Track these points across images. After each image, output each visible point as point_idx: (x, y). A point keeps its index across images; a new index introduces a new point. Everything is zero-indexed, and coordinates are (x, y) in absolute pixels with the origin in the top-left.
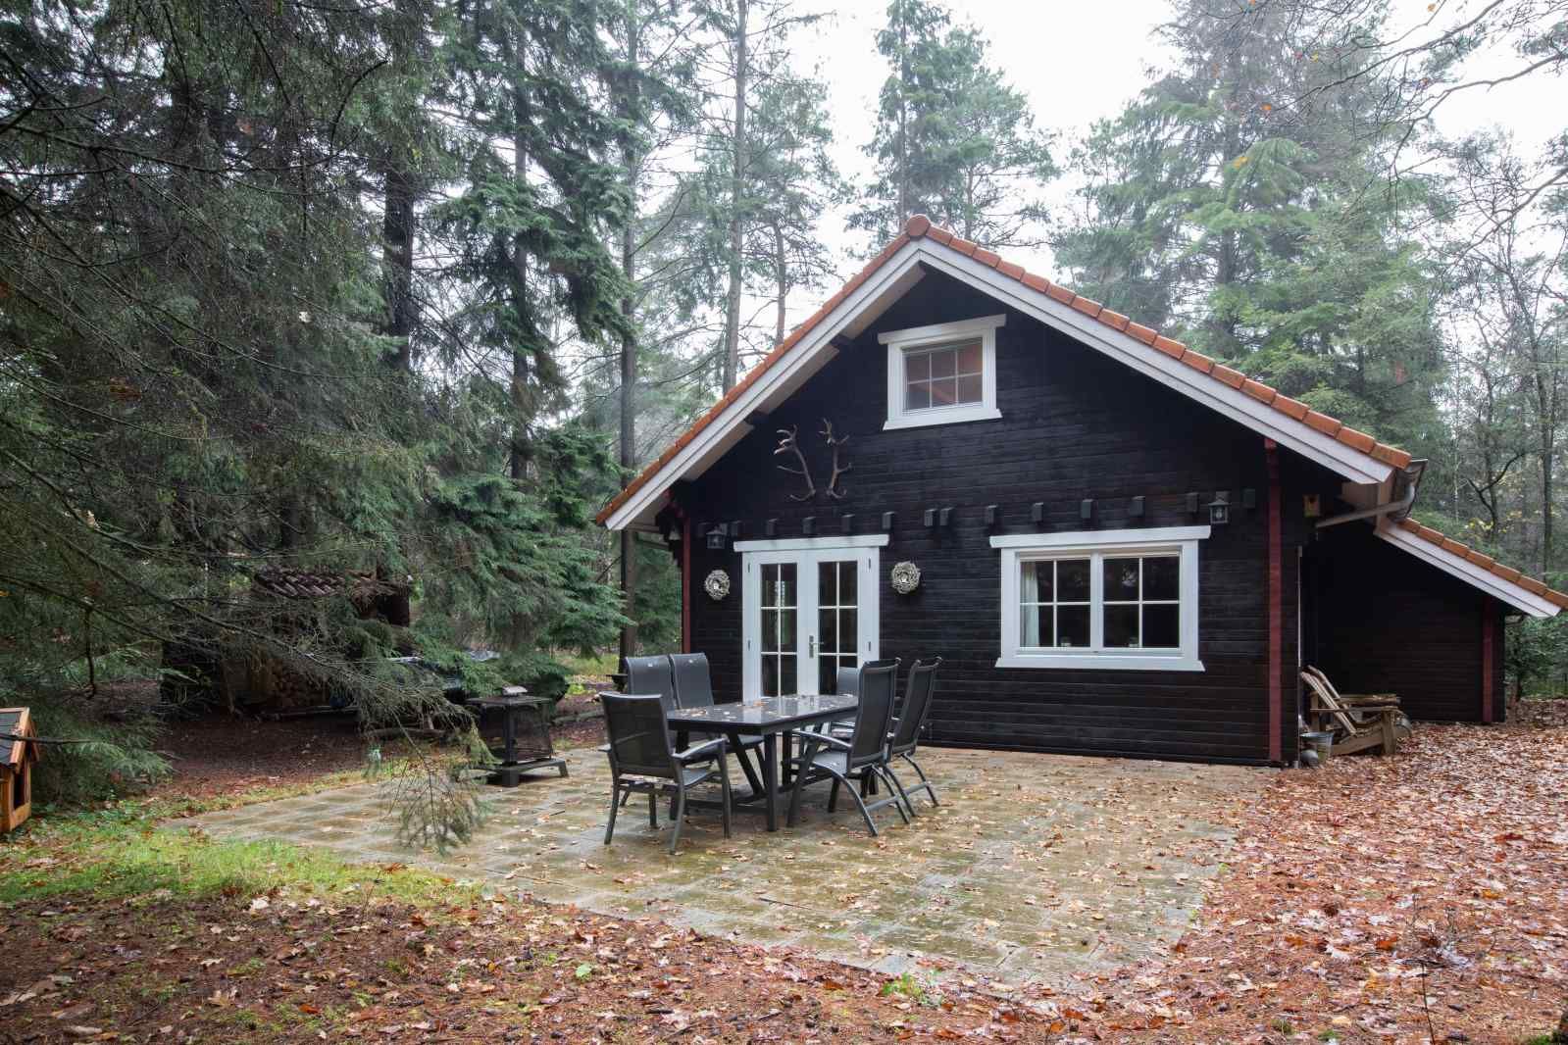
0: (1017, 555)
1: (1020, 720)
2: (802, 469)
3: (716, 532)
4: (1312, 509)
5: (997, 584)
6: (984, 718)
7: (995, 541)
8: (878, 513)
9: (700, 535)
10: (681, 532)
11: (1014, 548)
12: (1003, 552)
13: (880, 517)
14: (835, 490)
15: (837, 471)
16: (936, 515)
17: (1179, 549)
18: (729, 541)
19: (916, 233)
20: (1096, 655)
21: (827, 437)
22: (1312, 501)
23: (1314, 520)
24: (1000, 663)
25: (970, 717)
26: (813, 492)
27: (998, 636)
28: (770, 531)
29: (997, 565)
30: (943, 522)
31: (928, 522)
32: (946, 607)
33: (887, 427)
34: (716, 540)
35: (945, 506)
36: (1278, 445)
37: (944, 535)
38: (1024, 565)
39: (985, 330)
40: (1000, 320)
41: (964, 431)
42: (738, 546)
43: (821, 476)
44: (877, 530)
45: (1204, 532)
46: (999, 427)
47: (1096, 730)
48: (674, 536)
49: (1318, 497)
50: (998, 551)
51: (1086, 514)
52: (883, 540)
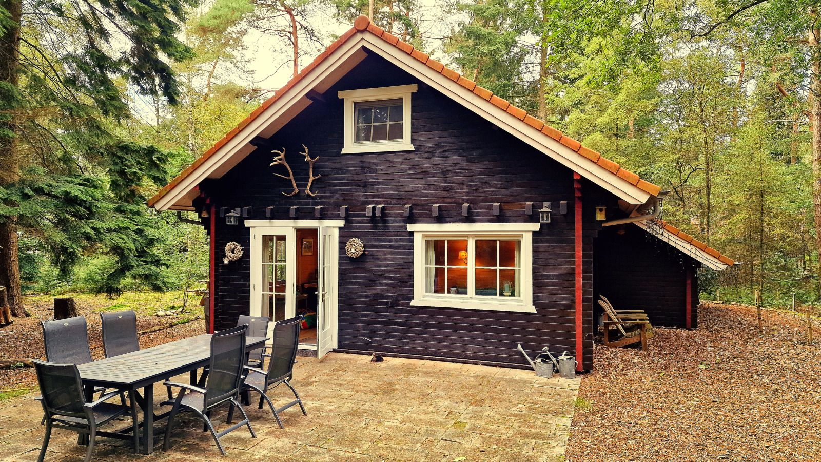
0: (424, 236)
1: (424, 339)
2: (290, 176)
3: (232, 214)
4: (600, 217)
5: (412, 254)
6: (403, 337)
7: (410, 227)
8: (337, 205)
9: (222, 215)
10: (209, 213)
11: (421, 231)
12: (415, 234)
13: (339, 209)
14: (311, 190)
15: (312, 178)
16: (374, 209)
17: (521, 236)
18: (241, 220)
19: (362, 28)
20: (471, 300)
21: (305, 157)
22: (601, 210)
23: (601, 222)
24: (413, 303)
25: (394, 337)
26: (297, 191)
27: (412, 286)
28: (268, 214)
29: (412, 241)
30: (378, 214)
31: (369, 213)
32: (380, 266)
33: (344, 152)
34: (232, 219)
35: (380, 204)
36: (581, 176)
37: (379, 221)
38: (427, 242)
39: (404, 93)
40: (414, 88)
41: (391, 158)
42: (248, 223)
43: (302, 180)
44: (338, 217)
45: (536, 227)
46: (413, 155)
47: (471, 347)
48: (205, 215)
49: (604, 208)
50: (412, 233)
51: (465, 212)
52: (341, 223)
